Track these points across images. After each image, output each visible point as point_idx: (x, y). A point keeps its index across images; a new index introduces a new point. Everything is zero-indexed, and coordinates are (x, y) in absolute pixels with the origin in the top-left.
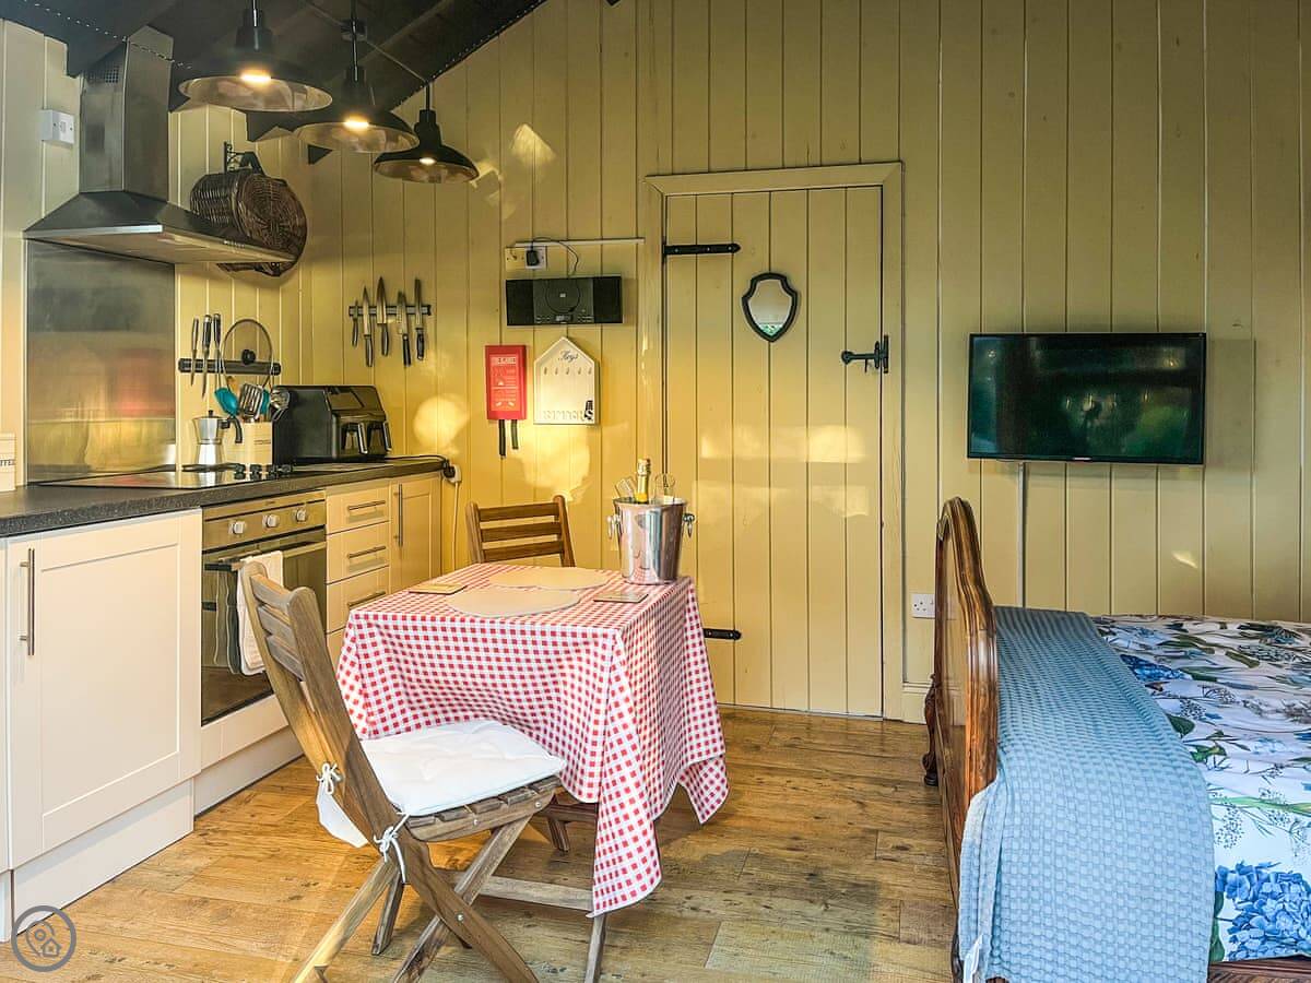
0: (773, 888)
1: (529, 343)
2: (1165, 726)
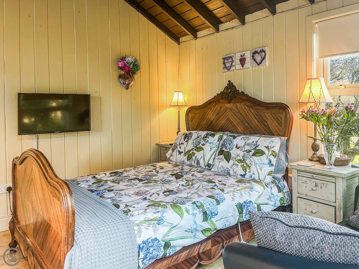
2: (113, 207)
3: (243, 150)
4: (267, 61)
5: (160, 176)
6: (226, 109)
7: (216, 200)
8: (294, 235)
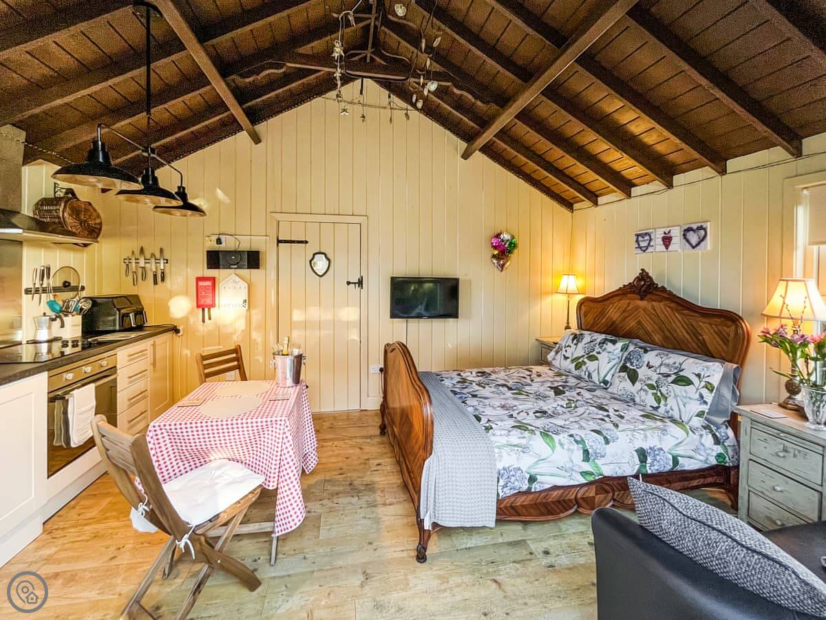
0: (337, 494)
1: (216, 276)
2: (474, 419)
3: (658, 372)
4: (709, 241)
5: (535, 387)
6: (637, 308)
7: (605, 438)
8: (687, 529)
